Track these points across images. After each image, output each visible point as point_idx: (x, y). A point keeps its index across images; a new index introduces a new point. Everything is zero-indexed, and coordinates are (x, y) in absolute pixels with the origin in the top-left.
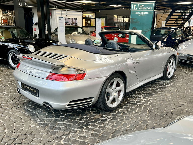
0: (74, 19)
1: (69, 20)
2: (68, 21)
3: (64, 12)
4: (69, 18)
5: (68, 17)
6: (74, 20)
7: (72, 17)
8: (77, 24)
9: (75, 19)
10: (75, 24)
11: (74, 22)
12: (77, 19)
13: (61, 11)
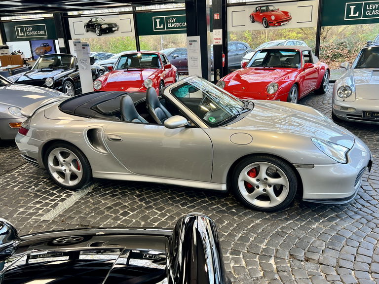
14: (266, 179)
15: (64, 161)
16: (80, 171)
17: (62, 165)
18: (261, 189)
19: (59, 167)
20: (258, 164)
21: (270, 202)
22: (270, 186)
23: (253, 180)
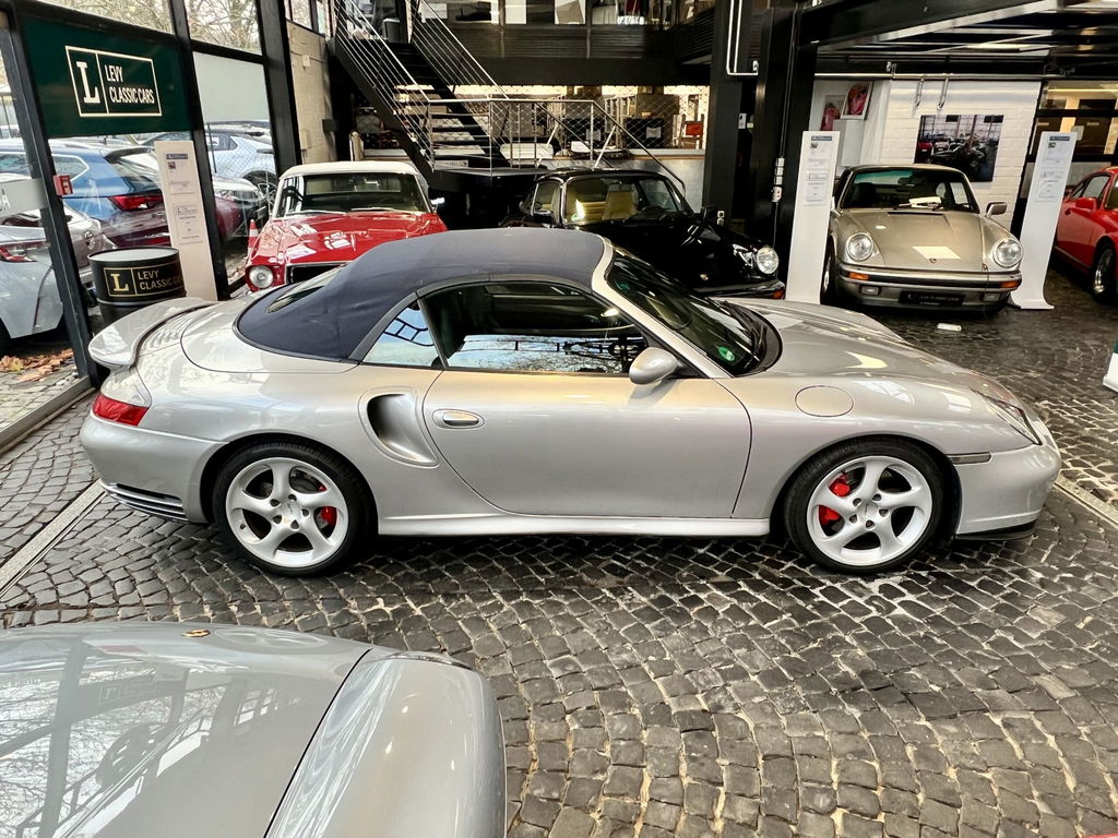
0: (980, 122)
1: (953, 125)
2: (947, 133)
3: (933, 90)
4: (951, 118)
5: (950, 110)
6: (981, 125)
7: (973, 113)
8: (997, 143)
9: (988, 119)
10: (982, 145)
11: (980, 136)
12: (999, 119)
13: (915, 84)
14: (856, 502)
15: (274, 502)
16: (329, 489)
17: (278, 519)
18: (878, 519)
19: (278, 529)
20: (813, 509)
21: (916, 512)
22: (878, 497)
23: (849, 530)
